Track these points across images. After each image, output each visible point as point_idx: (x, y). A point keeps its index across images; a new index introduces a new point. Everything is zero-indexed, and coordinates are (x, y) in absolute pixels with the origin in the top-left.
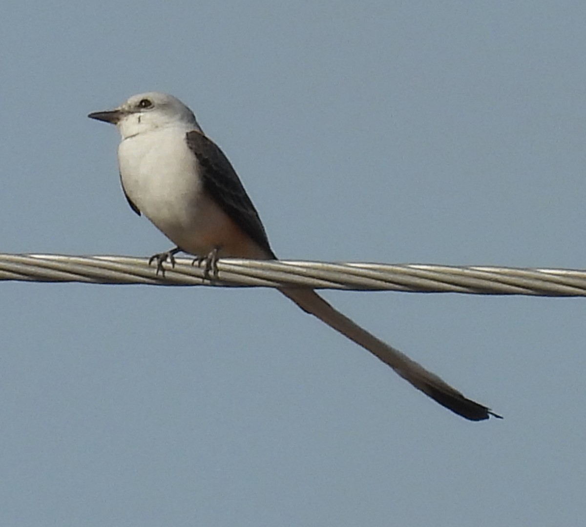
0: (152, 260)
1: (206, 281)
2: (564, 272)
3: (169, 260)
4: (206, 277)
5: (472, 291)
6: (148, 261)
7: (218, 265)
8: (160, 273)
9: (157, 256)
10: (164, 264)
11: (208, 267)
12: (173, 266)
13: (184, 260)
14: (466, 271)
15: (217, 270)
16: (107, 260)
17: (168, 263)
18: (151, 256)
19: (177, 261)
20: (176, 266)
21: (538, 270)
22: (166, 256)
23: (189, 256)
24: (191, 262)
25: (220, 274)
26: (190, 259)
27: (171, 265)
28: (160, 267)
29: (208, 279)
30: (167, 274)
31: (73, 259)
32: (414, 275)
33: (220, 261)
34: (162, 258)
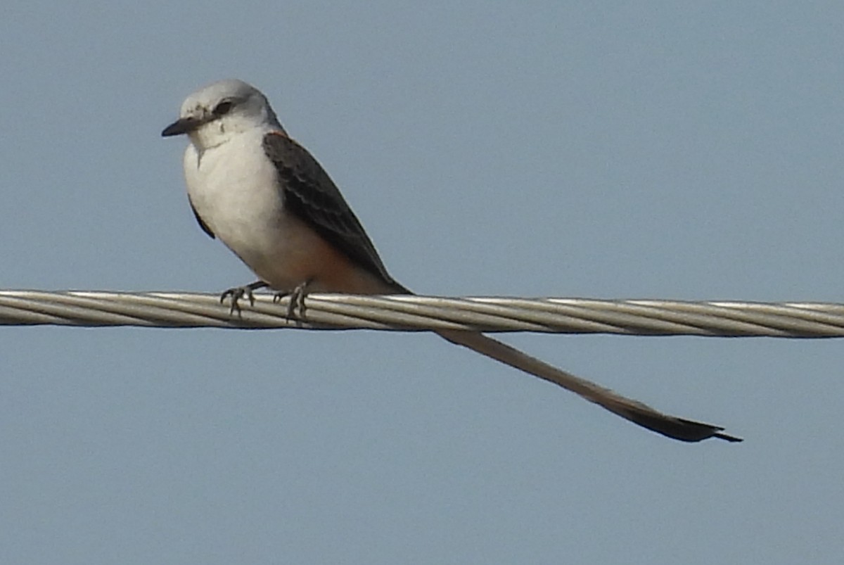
0: (224, 296)
1: (291, 322)
2: (744, 306)
3: (246, 296)
4: (291, 316)
5: (628, 331)
6: (219, 299)
7: (307, 302)
8: (235, 313)
9: (231, 292)
10: (240, 301)
11: (293, 305)
12: (252, 304)
13: (264, 297)
14: (621, 306)
15: (304, 308)
16: (169, 298)
17: (245, 300)
18: (223, 292)
19: (257, 297)
20: (256, 304)
21: (710, 303)
22: (243, 292)
23: (270, 292)
24: (272, 298)
25: (308, 313)
26: (272, 294)
27: (248, 303)
28: (235, 306)
29: (292, 319)
30: (244, 314)
31: (124, 297)
32: (556, 312)
33: (310, 296)
34: (237, 294)
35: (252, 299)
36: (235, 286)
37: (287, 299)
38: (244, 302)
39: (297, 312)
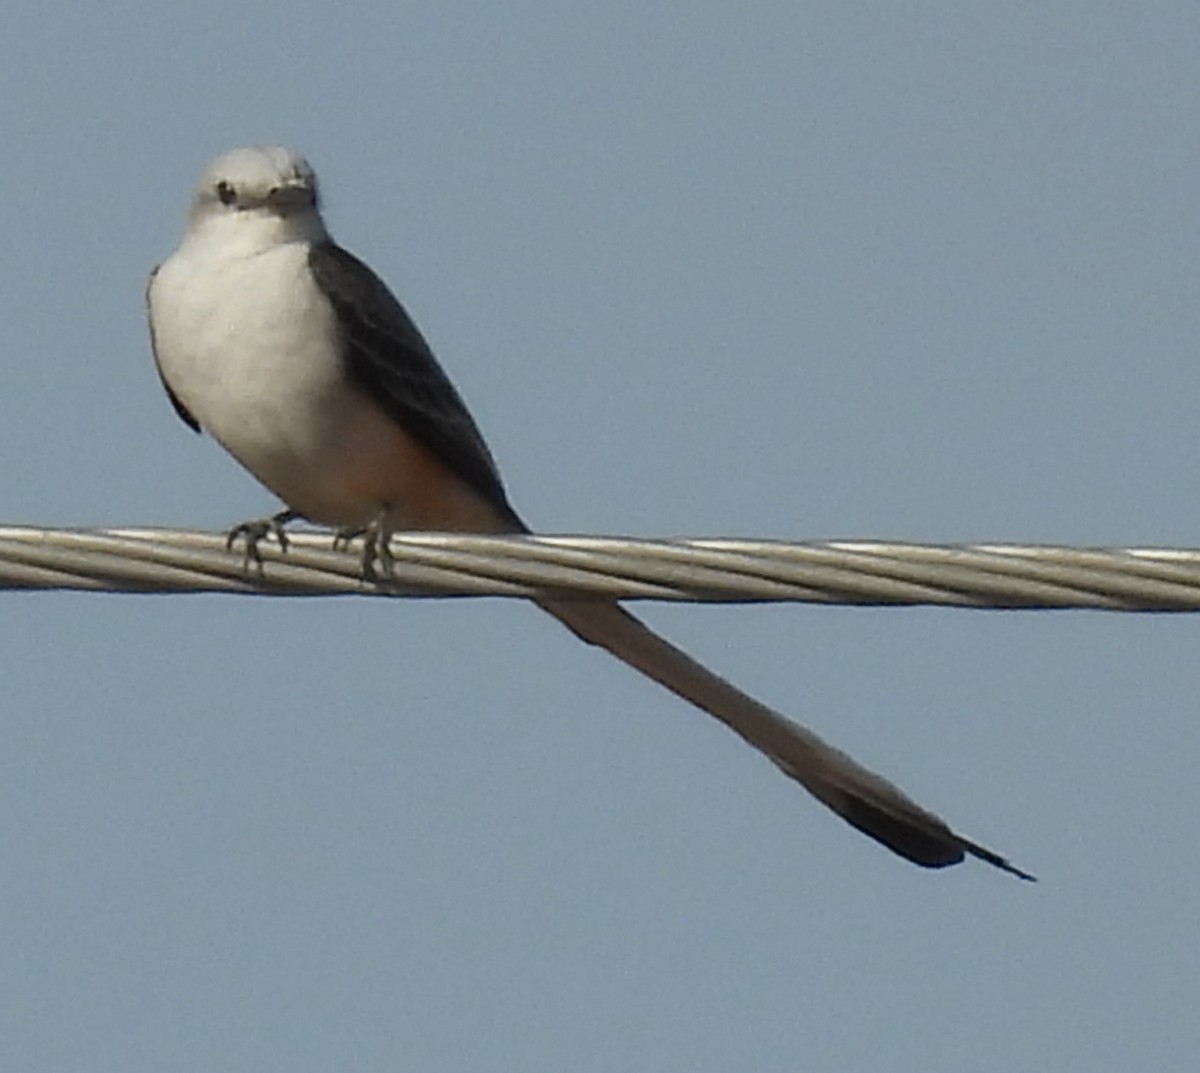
0: (233, 536)
1: (370, 586)
2: (1185, 556)
3: (272, 536)
4: (369, 575)
5: (973, 601)
6: (224, 540)
7: (393, 548)
8: (253, 566)
9: (245, 528)
10: (261, 545)
11: (370, 554)
12: (285, 550)
13: (310, 539)
14: (963, 556)
15: (389, 558)
16: (134, 537)
17: (273, 542)
18: (230, 529)
19: (292, 537)
20: (291, 550)
21: (1129, 551)
22: (266, 528)
24: (330, 540)
25: (399, 569)
26: (330, 534)
27: (278, 548)
28: (253, 552)
29: (370, 580)
30: (269, 569)
31: (55, 535)
32: (841, 566)
33: (396, 537)
34: (256, 532)
35: (284, 542)
36: (254, 518)
37: (358, 543)
38: (269, 545)
39: (377, 566)
